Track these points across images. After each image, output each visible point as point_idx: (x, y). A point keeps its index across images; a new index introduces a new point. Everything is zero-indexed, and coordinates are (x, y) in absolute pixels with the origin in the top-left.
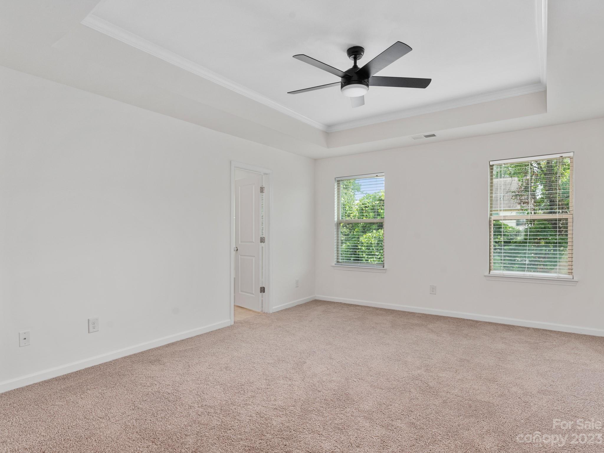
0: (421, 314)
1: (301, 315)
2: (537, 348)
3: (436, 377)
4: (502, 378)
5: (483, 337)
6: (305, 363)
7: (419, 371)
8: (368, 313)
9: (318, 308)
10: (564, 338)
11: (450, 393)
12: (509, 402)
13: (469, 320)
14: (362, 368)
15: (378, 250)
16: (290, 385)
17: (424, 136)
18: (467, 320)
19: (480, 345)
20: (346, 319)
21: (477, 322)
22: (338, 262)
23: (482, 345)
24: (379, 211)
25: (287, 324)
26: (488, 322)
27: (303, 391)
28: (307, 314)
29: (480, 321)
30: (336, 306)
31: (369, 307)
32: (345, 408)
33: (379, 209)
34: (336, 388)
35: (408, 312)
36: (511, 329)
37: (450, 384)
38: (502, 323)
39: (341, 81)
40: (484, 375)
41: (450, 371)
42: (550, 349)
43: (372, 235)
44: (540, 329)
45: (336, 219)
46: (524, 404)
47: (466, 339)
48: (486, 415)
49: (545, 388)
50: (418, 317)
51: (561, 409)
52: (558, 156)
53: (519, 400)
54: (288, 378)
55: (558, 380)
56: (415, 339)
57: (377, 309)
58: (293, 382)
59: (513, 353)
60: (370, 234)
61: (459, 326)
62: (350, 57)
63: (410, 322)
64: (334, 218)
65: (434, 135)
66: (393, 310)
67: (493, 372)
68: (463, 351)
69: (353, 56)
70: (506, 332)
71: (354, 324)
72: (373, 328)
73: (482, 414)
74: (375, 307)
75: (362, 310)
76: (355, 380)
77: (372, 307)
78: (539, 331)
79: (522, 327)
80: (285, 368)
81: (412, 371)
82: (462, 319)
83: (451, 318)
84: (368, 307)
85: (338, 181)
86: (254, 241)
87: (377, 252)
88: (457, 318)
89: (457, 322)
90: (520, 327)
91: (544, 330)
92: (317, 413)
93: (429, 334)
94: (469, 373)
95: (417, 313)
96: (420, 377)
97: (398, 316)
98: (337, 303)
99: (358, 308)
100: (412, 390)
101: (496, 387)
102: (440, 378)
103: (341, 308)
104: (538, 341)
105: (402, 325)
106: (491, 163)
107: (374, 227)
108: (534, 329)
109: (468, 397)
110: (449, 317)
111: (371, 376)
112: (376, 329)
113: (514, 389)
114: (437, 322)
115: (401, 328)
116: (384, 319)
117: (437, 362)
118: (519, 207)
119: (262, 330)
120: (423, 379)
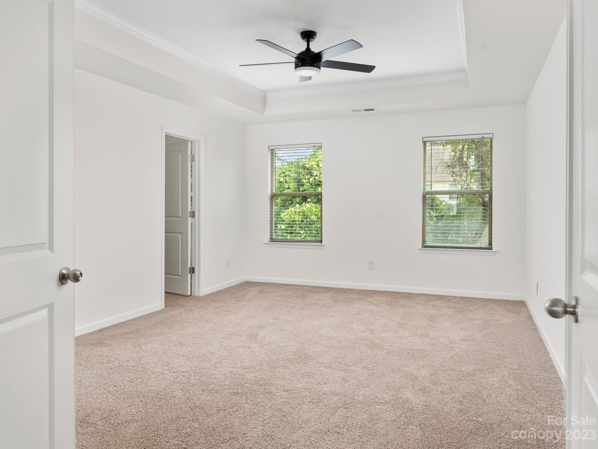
0: (360, 290)
1: (236, 296)
2: (462, 312)
3: (379, 337)
4: (433, 333)
5: (417, 305)
6: (258, 335)
7: (364, 334)
8: (306, 291)
9: (252, 288)
10: (484, 303)
11: (392, 346)
12: (438, 348)
13: (405, 293)
14: (314, 335)
15: (303, 228)
16: (251, 352)
17: (364, 110)
18: (403, 293)
19: (415, 312)
20: (286, 298)
21: (412, 294)
22: (271, 239)
23: (417, 312)
24: (302, 181)
25: (225, 304)
26: (421, 294)
27: (265, 355)
28: (243, 295)
29: (414, 293)
30: (272, 286)
31: (307, 286)
32: (306, 362)
33: (303, 178)
34: (295, 350)
35: (347, 289)
36: (442, 298)
37: (391, 340)
38: (433, 294)
39: (294, 62)
40: (419, 333)
41: (391, 332)
42: (472, 311)
43: (296, 210)
44: (466, 297)
45: (269, 192)
46: (449, 348)
47: (402, 308)
48: (421, 357)
49: (466, 338)
50: (357, 292)
51: (476, 349)
52: (480, 136)
53: (446, 346)
54: (246, 347)
55: (476, 332)
56: (357, 311)
57: (315, 287)
58: (253, 350)
59: (443, 316)
60: (293, 209)
61: (395, 298)
62: (303, 39)
63: (349, 297)
64: (268, 191)
65: (373, 110)
66: (331, 288)
67: (426, 330)
68: (400, 317)
69: (306, 39)
70: (437, 300)
71: (295, 301)
72: (315, 303)
73: (418, 357)
74: (312, 286)
75: (300, 289)
76: (310, 344)
77: (309, 286)
78: (465, 298)
79: (450, 296)
80: (240, 340)
81: (358, 334)
82: (398, 292)
83: (389, 292)
84: (305, 286)
85: (271, 150)
86: (180, 216)
87: (301, 230)
88: (394, 292)
89: (394, 295)
90: (449, 296)
91: (468, 298)
92: (283, 368)
93: (369, 306)
94: (407, 332)
95: (355, 289)
96: (366, 338)
97: (338, 292)
98: (271, 283)
99: (295, 287)
100: (361, 347)
101: (429, 340)
102: (383, 337)
103: (277, 288)
104: (463, 306)
105: (343, 300)
106: (425, 139)
107: (298, 200)
108: (460, 297)
109: (407, 348)
110: (386, 291)
111: (323, 340)
112: (318, 304)
113: (442, 340)
114: (375, 296)
115: (342, 302)
116: (324, 296)
117: (379, 327)
118: (452, 179)
119: (200, 311)
120: (369, 339)
